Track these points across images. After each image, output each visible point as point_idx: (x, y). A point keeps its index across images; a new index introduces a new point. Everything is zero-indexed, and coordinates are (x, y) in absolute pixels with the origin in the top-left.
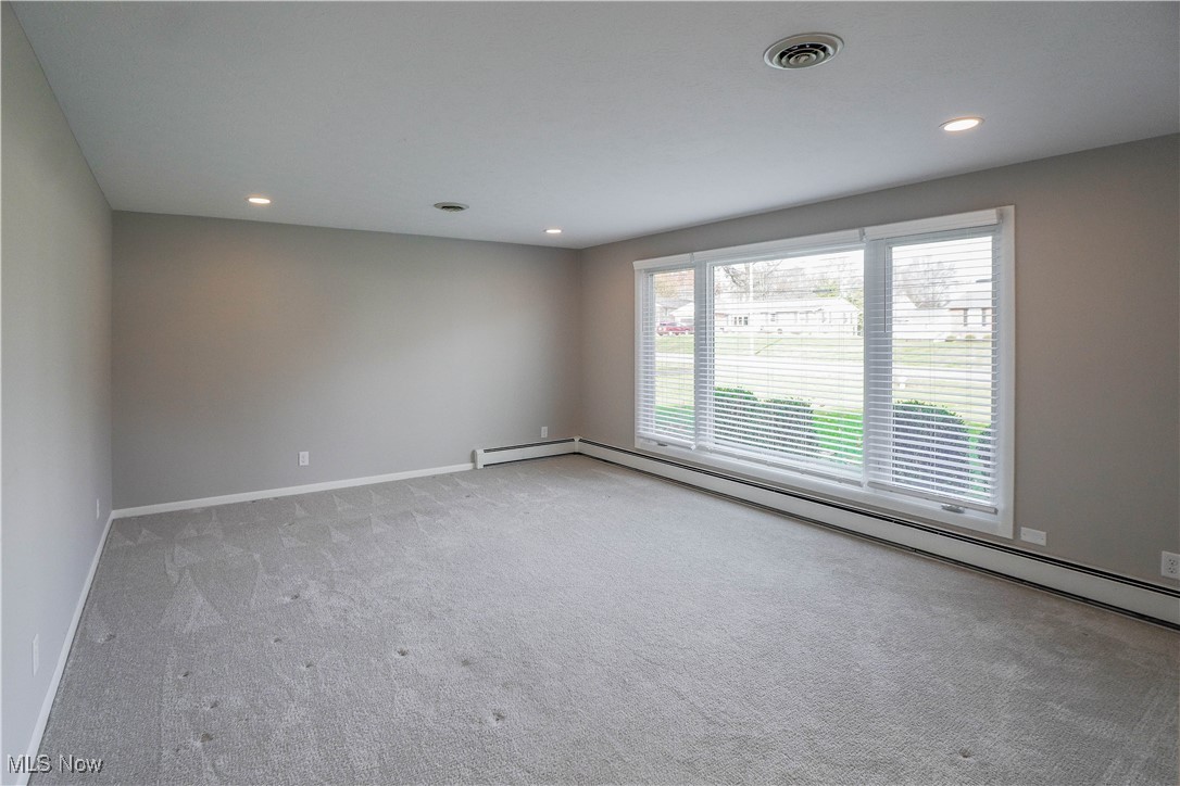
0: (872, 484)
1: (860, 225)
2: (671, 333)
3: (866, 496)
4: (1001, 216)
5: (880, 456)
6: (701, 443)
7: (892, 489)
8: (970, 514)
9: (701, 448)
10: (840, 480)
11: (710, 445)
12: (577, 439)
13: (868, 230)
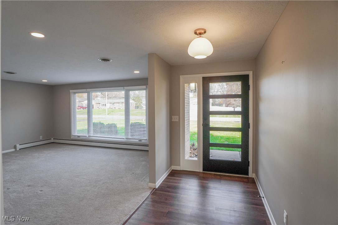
0: (126, 138)
1: (123, 86)
2: (82, 109)
3: (125, 141)
4: (147, 87)
5: (128, 132)
6: (89, 135)
7: (130, 139)
8: (143, 141)
9: (89, 136)
10: (120, 139)
11: (92, 135)
12: (52, 139)
13: (125, 87)
